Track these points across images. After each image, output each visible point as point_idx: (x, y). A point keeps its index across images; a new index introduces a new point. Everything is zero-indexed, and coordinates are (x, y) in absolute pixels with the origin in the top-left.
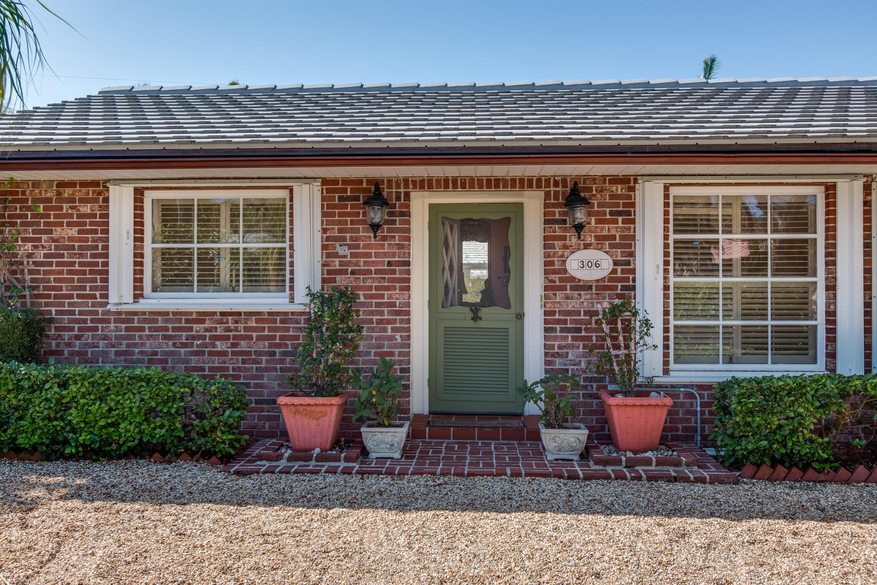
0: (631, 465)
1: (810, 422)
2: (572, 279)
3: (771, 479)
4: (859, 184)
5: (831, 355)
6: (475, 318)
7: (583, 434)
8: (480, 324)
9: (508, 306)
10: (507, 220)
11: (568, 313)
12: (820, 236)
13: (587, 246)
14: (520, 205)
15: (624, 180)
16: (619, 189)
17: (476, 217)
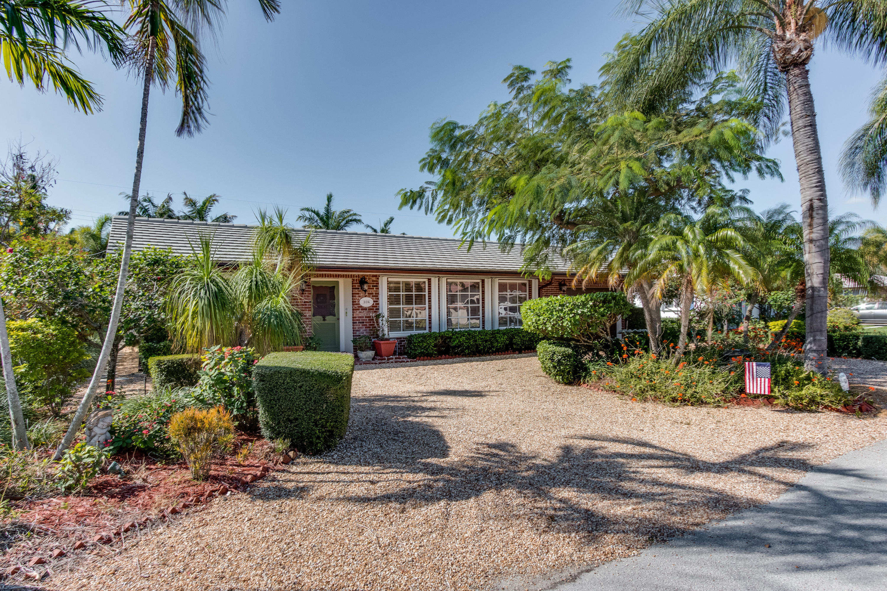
0: (388, 360)
1: (433, 344)
2: (361, 307)
3: (423, 360)
4: (437, 279)
5: (430, 328)
6: (324, 320)
7: (373, 353)
8: (326, 322)
9: (335, 316)
10: (334, 287)
11: (360, 317)
12: (427, 293)
13: (365, 296)
14: (338, 282)
15: (376, 276)
16: (374, 279)
17: (324, 285)
